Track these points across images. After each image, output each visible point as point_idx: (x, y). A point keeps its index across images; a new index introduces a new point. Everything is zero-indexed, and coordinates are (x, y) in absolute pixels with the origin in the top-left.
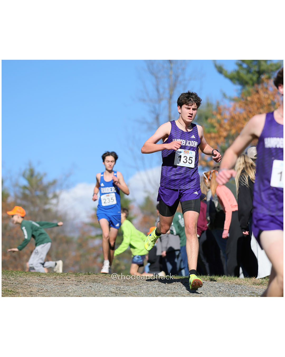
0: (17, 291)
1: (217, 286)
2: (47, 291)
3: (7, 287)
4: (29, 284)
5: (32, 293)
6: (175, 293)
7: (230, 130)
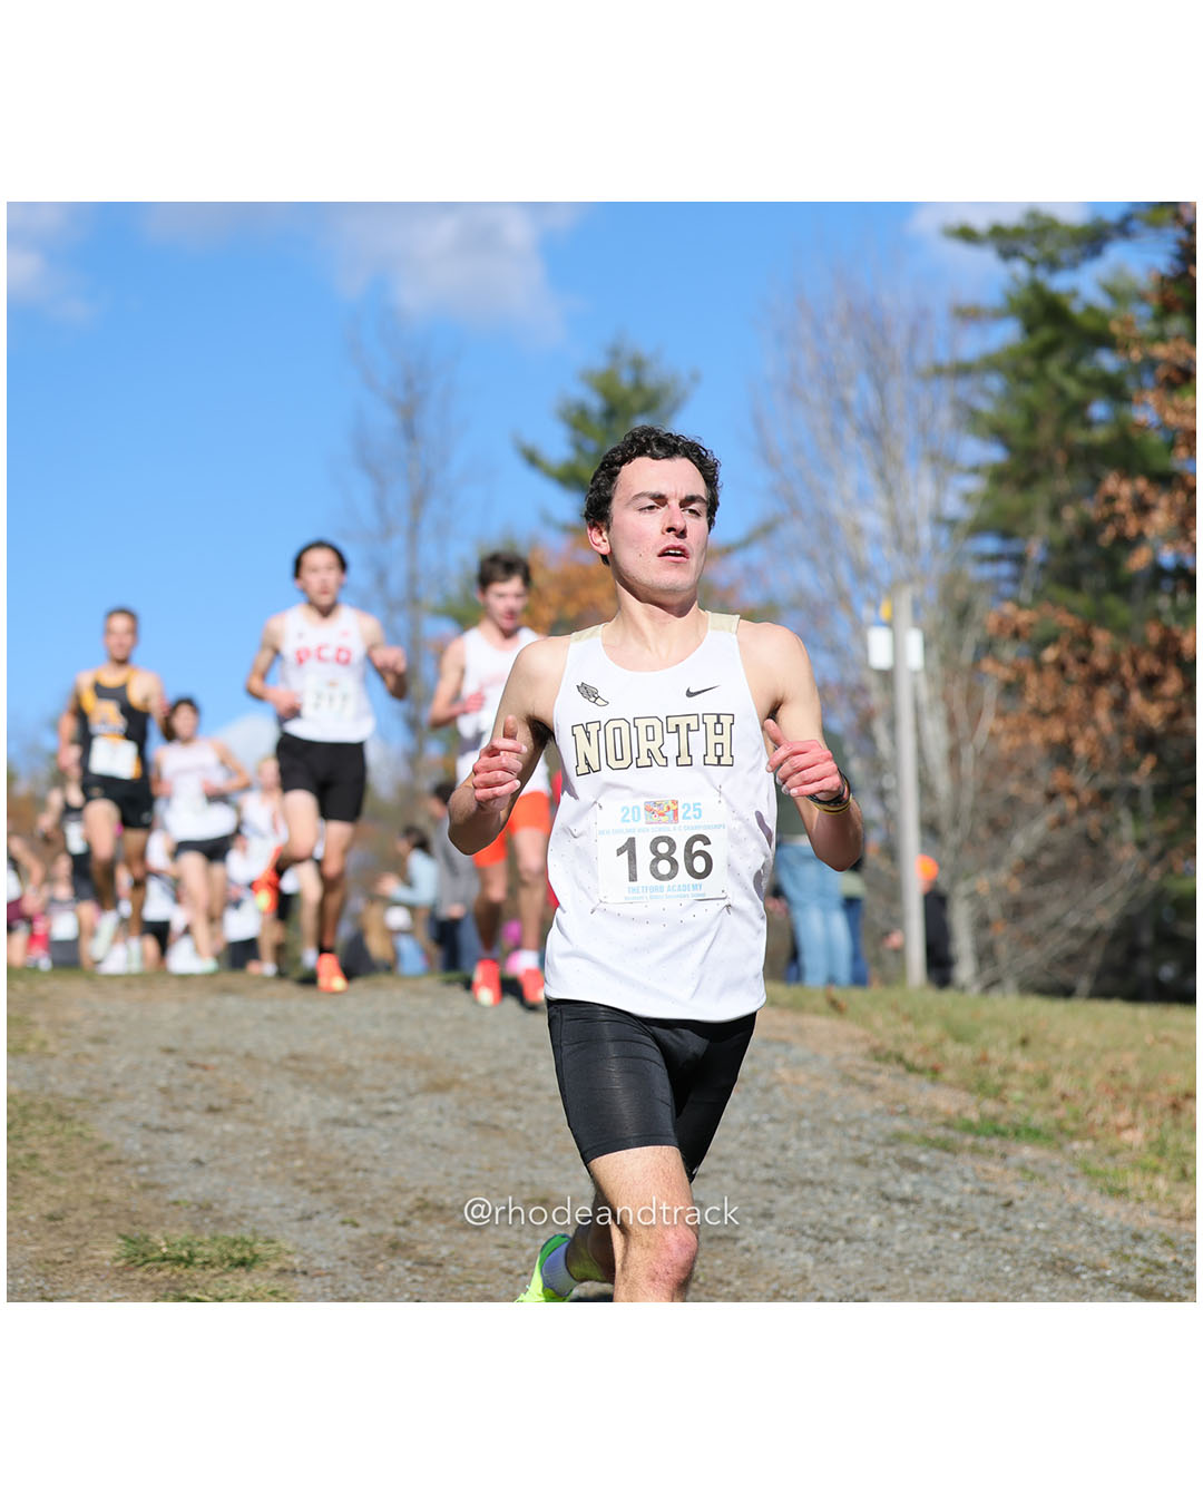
0: (32, 1018)
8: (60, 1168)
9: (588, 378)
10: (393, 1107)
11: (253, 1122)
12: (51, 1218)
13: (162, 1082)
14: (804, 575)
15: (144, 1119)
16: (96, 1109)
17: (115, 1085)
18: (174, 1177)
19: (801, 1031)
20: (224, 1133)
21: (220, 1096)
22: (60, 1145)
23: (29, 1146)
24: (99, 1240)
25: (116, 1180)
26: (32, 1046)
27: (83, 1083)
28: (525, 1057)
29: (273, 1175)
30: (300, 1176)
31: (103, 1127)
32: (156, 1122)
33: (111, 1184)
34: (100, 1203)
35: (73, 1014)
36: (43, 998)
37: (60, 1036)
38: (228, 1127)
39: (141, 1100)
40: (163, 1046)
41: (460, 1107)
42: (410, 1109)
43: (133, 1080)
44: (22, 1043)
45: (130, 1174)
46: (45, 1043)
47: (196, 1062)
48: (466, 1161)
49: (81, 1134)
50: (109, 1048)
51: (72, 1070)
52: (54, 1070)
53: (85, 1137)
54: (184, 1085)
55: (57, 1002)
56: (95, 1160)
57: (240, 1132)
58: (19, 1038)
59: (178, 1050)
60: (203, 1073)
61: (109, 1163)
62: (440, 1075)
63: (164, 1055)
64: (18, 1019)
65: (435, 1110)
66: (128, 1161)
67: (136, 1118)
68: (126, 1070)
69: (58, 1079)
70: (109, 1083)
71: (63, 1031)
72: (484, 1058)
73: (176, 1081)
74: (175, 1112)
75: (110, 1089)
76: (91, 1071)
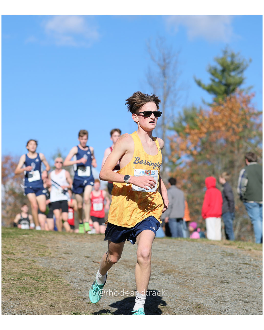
0: (47, 245)
1: (196, 245)
2: (69, 247)
3: (40, 243)
4: (56, 241)
5: (58, 248)
6: (164, 250)
7: (209, 128)
10: (154, 277)
11: (113, 280)
12: (51, 306)
13: (85, 267)
15: (80, 277)
17: (71, 267)
22: (54, 284)
23: (46, 284)
24: (66, 313)
25: (71, 295)
26: (47, 254)
27: (62, 265)
28: (194, 263)
31: (66, 280)
32: (83, 279)
33: (69, 297)
34: (66, 302)
35: (60, 245)
36: (51, 240)
37: (56, 251)
39: (79, 272)
40: (86, 256)
41: (174, 278)
42: (159, 277)
43: (77, 265)
44: (44, 253)
45: (75, 294)
46: (50, 253)
47: (95, 261)
48: (176, 294)
49: (61, 281)
50: (69, 256)
51: (58, 262)
52: (53, 261)
53: (62, 282)
54: (92, 268)
55: (54, 241)
56: (65, 289)
57: (108, 282)
58: (43, 251)
59: (90, 257)
60: (98, 264)
61: (69, 290)
62: (168, 268)
63: (86, 258)
64: (43, 246)
65: (167, 278)
66: (74, 290)
67: (77, 277)
68: (74, 262)
69: (54, 264)
70: (69, 266)
71: (56, 250)
72: (182, 263)
73: (89, 266)
74: (89, 276)
75: (70, 268)
76: (64, 262)
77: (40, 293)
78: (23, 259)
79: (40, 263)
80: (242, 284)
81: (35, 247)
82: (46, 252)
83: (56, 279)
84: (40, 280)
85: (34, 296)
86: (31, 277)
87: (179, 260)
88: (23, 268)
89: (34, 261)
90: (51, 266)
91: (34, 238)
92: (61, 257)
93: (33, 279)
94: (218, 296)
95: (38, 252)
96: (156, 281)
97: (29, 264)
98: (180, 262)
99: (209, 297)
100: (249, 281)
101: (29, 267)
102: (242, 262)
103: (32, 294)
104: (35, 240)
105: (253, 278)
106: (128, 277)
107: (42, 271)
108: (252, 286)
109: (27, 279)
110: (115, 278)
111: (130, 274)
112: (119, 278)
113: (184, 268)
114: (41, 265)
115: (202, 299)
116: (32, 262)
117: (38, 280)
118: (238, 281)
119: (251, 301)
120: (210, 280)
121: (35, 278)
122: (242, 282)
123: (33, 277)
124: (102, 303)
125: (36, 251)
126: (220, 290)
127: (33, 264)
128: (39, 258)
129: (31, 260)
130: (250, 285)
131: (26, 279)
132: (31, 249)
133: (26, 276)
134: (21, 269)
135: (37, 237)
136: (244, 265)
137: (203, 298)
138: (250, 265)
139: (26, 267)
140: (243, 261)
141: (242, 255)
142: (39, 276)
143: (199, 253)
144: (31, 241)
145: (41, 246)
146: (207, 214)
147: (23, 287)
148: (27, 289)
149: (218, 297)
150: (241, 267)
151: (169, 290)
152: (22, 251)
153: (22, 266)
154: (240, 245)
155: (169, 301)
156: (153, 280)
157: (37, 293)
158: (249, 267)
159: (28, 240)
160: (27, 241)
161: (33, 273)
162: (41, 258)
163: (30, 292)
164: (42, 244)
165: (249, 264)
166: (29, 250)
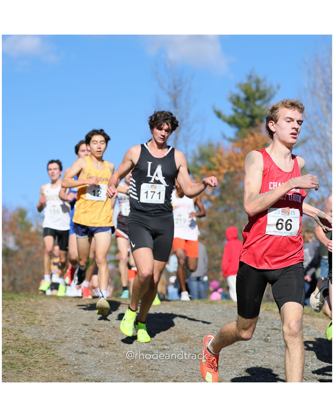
0: (37, 312)
1: (216, 308)
2: (64, 313)
3: (28, 308)
4: (48, 306)
5: (50, 314)
7: (229, 168)
8: (46, 366)
9: (240, 86)
10: (166, 347)
11: (116, 351)
13: (83, 336)
14: (317, 158)
15: (77, 349)
16: (59, 345)
17: (66, 337)
18: (87, 370)
19: (313, 323)
20: (105, 355)
21: (104, 342)
22: (46, 358)
23: (36, 358)
25: (66, 371)
26: (36, 322)
27: (55, 335)
28: (213, 330)
29: (123, 371)
30: (132, 371)
31: (61, 352)
32: (81, 350)
33: (64, 373)
34: (60, 379)
35: (52, 310)
36: (41, 305)
37: (47, 319)
38: (106, 353)
39: (75, 342)
40: (84, 323)
41: (190, 348)
42: (172, 348)
43: (73, 335)
44: (33, 321)
45: (71, 369)
46: (41, 321)
47: (95, 329)
48: (192, 367)
49: (54, 354)
50: (64, 324)
51: (51, 331)
52: (44, 331)
53: (56, 355)
54: (91, 337)
55: (46, 306)
56: (59, 364)
57: (111, 355)
58: (32, 319)
59: (88, 325)
60: (98, 333)
61: (63, 365)
62: (183, 336)
63: (84, 326)
64: (32, 312)
65: (181, 348)
66: (70, 364)
67: (74, 349)
68: (70, 331)
69: (46, 334)
70: (64, 336)
71: (48, 317)
72: (199, 330)
73: (88, 336)
74: (87, 347)
75: (64, 338)
76: (57, 331)
77: (29, 370)
78: (8, 329)
79: (29, 333)
80: (270, 353)
81: (23, 314)
82: (35, 320)
83: (48, 352)
84: (28, 354)
85: (21, 372)
86: (17, 351)
87: (196, 327)
88: (8, 339)
89: (21, 331)
90: (42, 336)
91: (22, 303)
92: (53, 325)
93: (20, 353)
94: (242, 368)
95: (26, 319)
96: (169, 352)
97: (15, 334)
98: (197, 328)
99: (231, 370)
100: (279, 349)
101: (15, 338)
102: (270, 327)
103: (20, 370)
104: (23, 306)
105: (283, 346)
106: (134, 348)
107: (31, 342)
108: (282, 356)
109: (13, 353)
110: (119, 349)
111: (137, 344)
112: (124, 349)
113: (202, 336)
114: (30, 336)
115: (223, 372)
116: (19, 332)
117: (27, 354)
118: (265, 350)
119: (281, 373)
120: (233, 349)
121: (23, 351)
122: (270, 351)
123: (20, 350)
124: (104, 379)
125: (23, 319)
126: (244, 361)
127: (21, 335)
128: (28, 327)
129: (18, 329)
130: (280, 354)
131: (11, 353)
132: (17, 316)
133: (11, 349)
134: (6, 341)
135: (24, 302)
136: (273, 331)
137: (225, 370)
138: (280, 330)
139: (11, 339)
140: (272, 326)
141: (270, 319)
142: (27, 348)
143: (219, 317)
144: (17, 307)
145: (30, 312)
146: (229, 271)
147: (8, 363)
148: (13, 365)
149: (242, 370)
150: (269, 332)
151: (183, 362)
152: (7, 320)
153: (7, 337)
154: (267, 307)
155: (184, 375)
156: (165, 351)
157: (26, 369)
158: (279, 333)
159: (14, 305)
160: (12, 307)
161: (21, 345)
162: (29, 327)
163: (17, 368)
164: (31, 311)
165: (278, 330)
166: (15, 318)
